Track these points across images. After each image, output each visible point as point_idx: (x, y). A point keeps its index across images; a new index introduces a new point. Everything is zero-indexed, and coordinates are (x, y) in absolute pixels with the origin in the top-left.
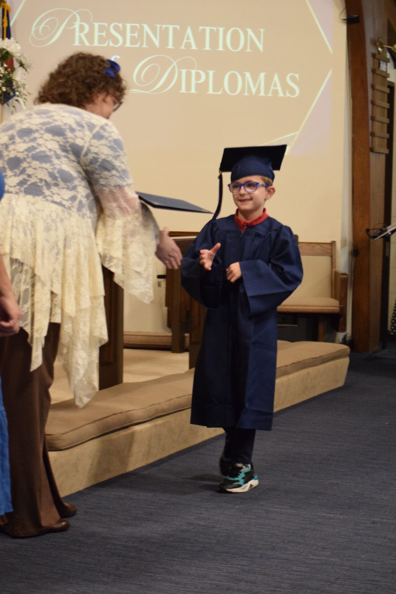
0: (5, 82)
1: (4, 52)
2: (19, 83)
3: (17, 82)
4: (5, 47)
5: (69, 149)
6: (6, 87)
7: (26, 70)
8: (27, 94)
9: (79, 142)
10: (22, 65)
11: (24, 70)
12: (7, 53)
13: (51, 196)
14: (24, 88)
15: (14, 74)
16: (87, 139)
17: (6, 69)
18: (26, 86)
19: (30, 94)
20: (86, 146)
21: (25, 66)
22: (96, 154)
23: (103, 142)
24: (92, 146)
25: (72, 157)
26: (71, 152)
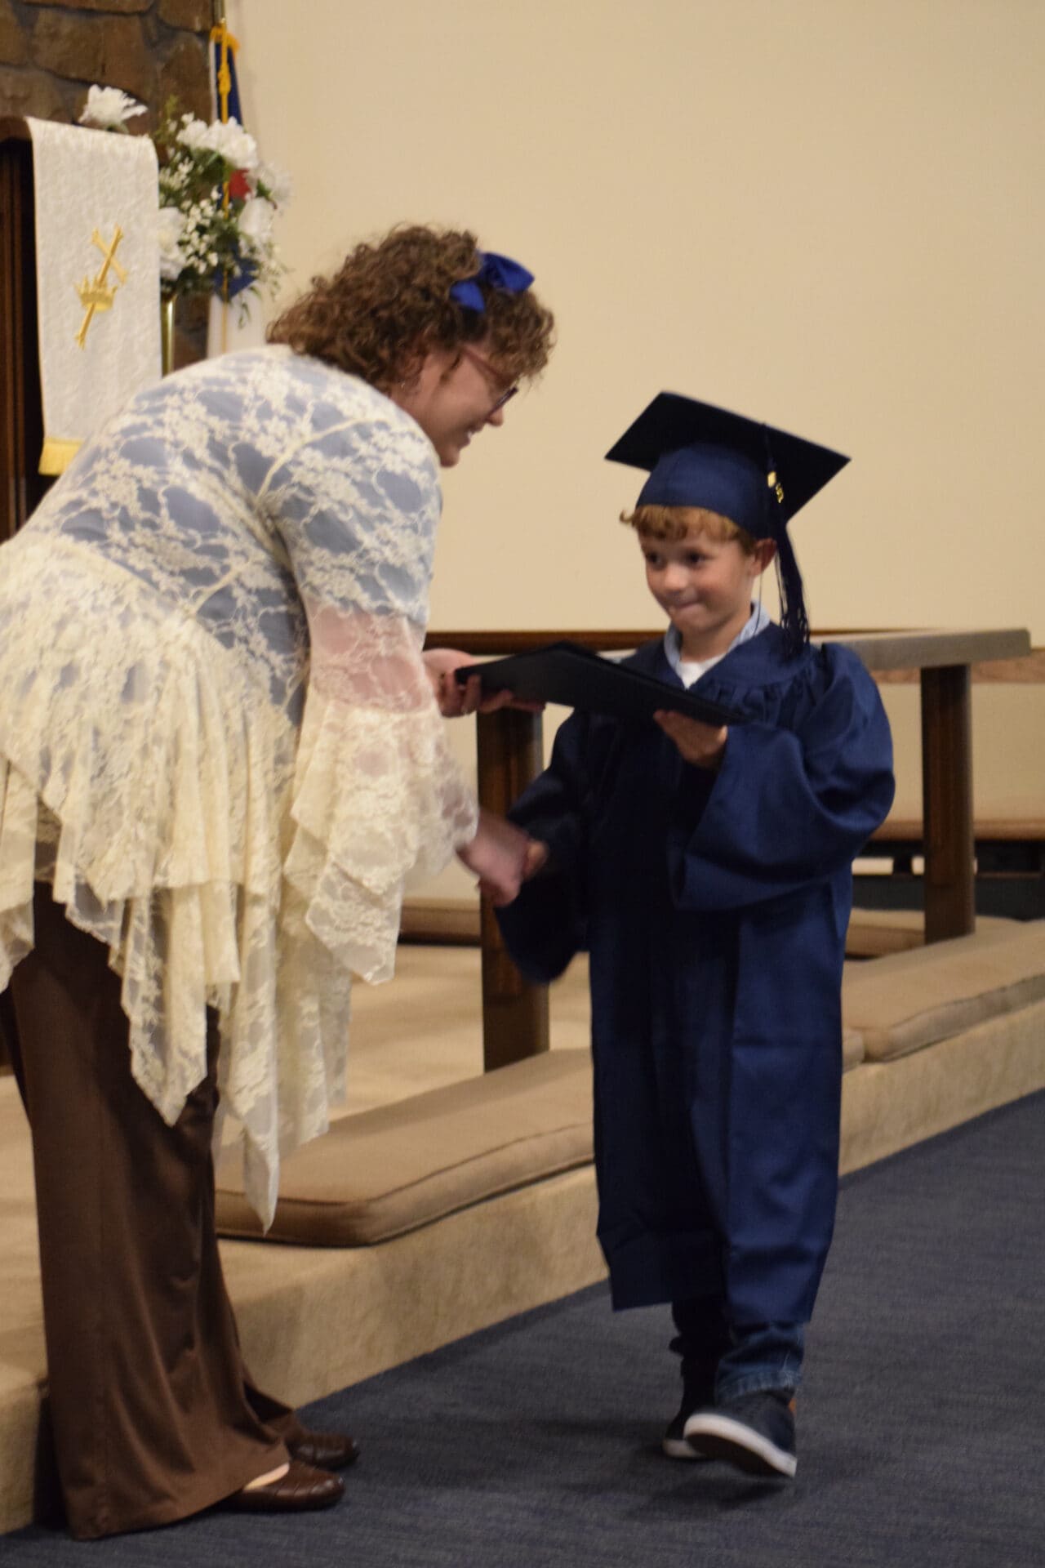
0: (218, 239)
1: (213, 157)
2: (257, 242)
3: (249, 240)
4: (212, 146)
5: (232, 456)
6: (221, 252)
7: (275, 207)
8: (281, 271)
9: (265, 446)
10: (262, 193)
11: (270, 207)
12: (220, 160)
13: (125, 550)
14: (270, 255)
15: (242, 216)
16: (293, 445)
17: (219, 205)
18: (277, 250)
19: (286, 270)
20: (282, 460)
21: (271, 195)
22: (308, 491)
23: (345, 464)
24: (300, 464)
25: (235, 480)
26: (233, 467)
